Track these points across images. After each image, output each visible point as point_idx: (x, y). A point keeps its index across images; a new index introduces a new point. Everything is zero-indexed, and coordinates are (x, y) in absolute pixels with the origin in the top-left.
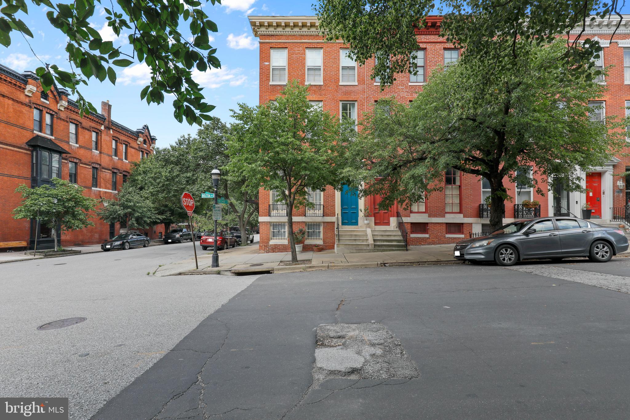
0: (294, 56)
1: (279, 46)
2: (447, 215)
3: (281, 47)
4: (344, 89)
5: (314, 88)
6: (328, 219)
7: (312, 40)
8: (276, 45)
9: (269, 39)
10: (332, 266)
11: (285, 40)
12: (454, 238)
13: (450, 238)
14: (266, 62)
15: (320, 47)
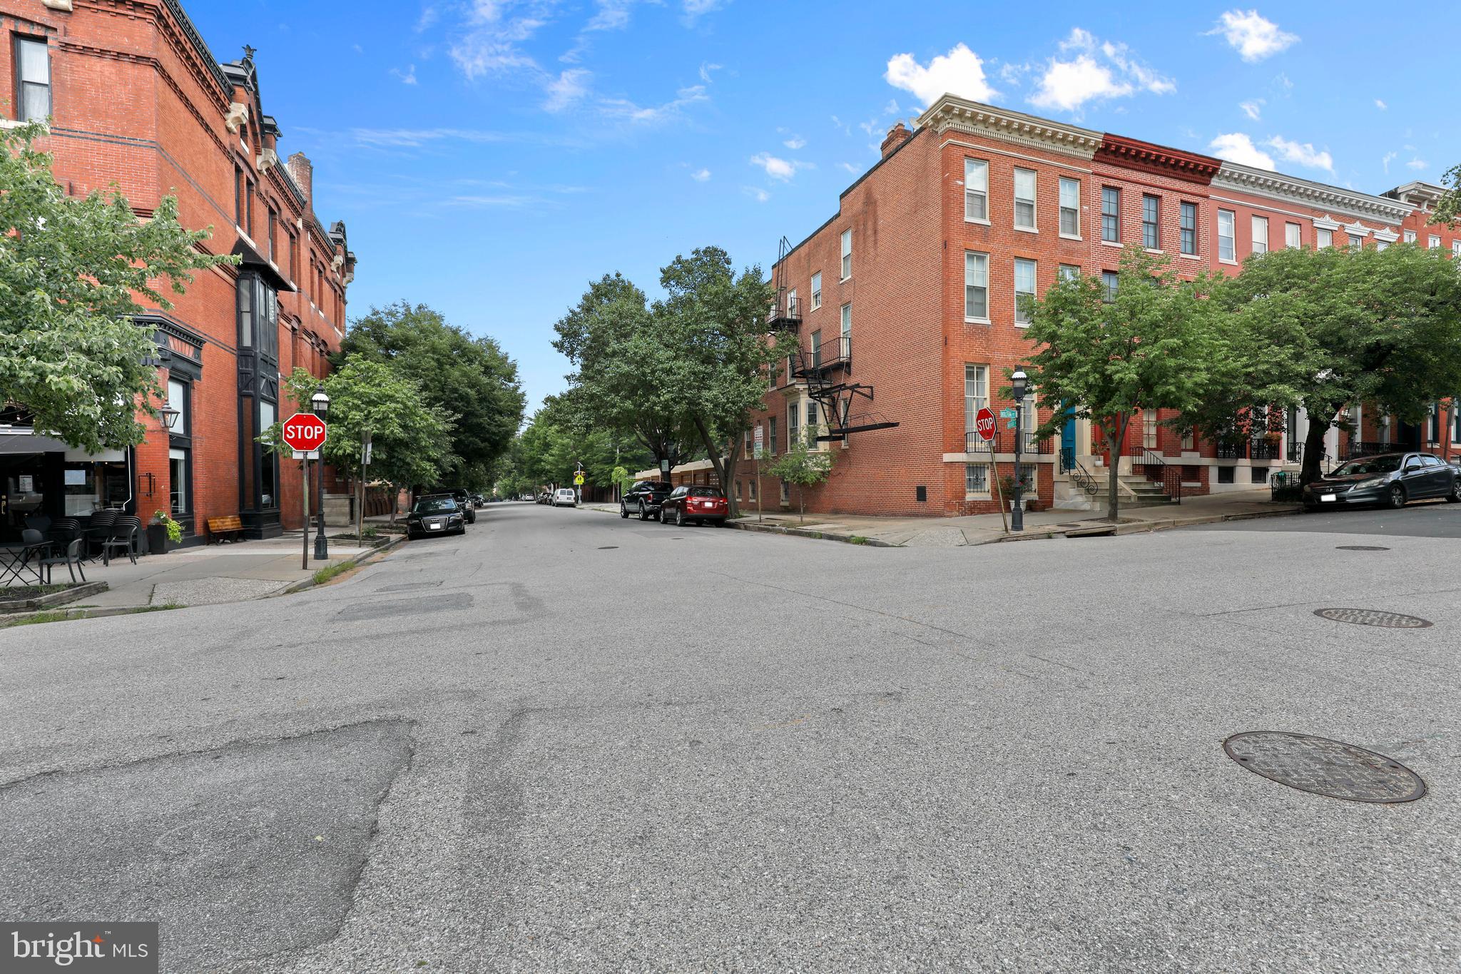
0: (999, 177)
1: (977, 156)
2: (1183, 454)
3: (980, 157)
4: (1065, 244)
5: (1026, 237)
6: (1045, 458)
7: (1023, 154)
8: (972, 152)
9: (963, 141)
10: (1178, 522)
11: (984, 145)
12: (1191, 487)
13: (1186, 487)
14: (959, 180)
15: (1034, 168)
